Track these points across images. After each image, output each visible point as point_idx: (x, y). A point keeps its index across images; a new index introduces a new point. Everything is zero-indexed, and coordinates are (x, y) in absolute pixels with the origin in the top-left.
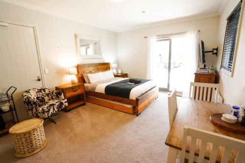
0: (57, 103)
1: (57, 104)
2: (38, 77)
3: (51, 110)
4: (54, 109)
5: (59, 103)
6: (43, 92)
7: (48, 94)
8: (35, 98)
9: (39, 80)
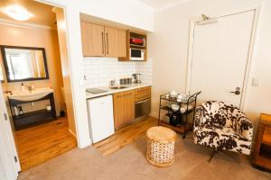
0: (223, 135)
1: (222, 138)
2: (238, 88)
3: (206, 140)
4: (211, 141)
5: (227, 139)
6: (229, 111)
7: (234, 118)
8: (214, 114)
9: (237, 93)
